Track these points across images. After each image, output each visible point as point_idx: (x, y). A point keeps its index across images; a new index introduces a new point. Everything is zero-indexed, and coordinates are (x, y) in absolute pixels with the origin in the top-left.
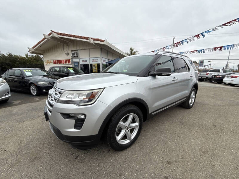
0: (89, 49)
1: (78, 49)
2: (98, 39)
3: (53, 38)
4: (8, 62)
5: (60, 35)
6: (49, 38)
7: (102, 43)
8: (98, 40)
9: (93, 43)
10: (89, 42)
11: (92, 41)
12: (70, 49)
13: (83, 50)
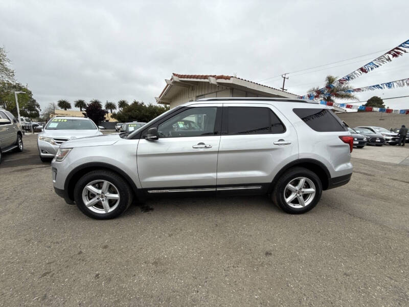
0: (217, 92)
1: (203, 93)
2: (223, 76)
3: (175, 82)
4: (147, 114)
5: (181, 78)
6: (172, 84)
7: (227, 81)
8: (221, 77)
9: (216, 83)
10: (209, 82)
11: (213, 81)
12: (195, 95)
13: (210, 93)
